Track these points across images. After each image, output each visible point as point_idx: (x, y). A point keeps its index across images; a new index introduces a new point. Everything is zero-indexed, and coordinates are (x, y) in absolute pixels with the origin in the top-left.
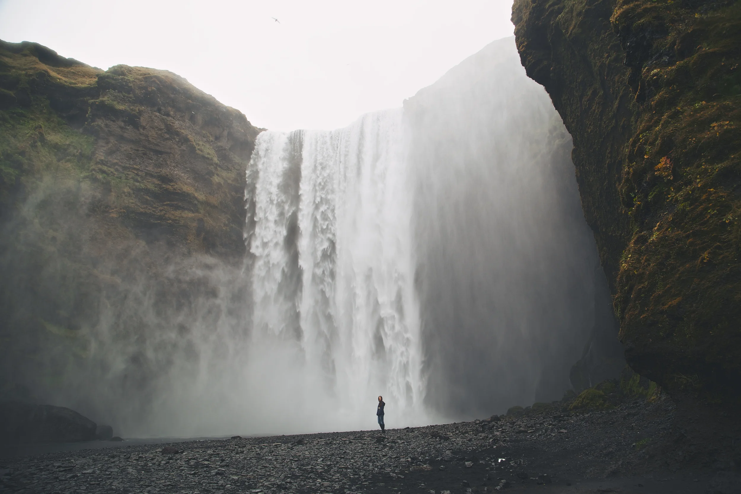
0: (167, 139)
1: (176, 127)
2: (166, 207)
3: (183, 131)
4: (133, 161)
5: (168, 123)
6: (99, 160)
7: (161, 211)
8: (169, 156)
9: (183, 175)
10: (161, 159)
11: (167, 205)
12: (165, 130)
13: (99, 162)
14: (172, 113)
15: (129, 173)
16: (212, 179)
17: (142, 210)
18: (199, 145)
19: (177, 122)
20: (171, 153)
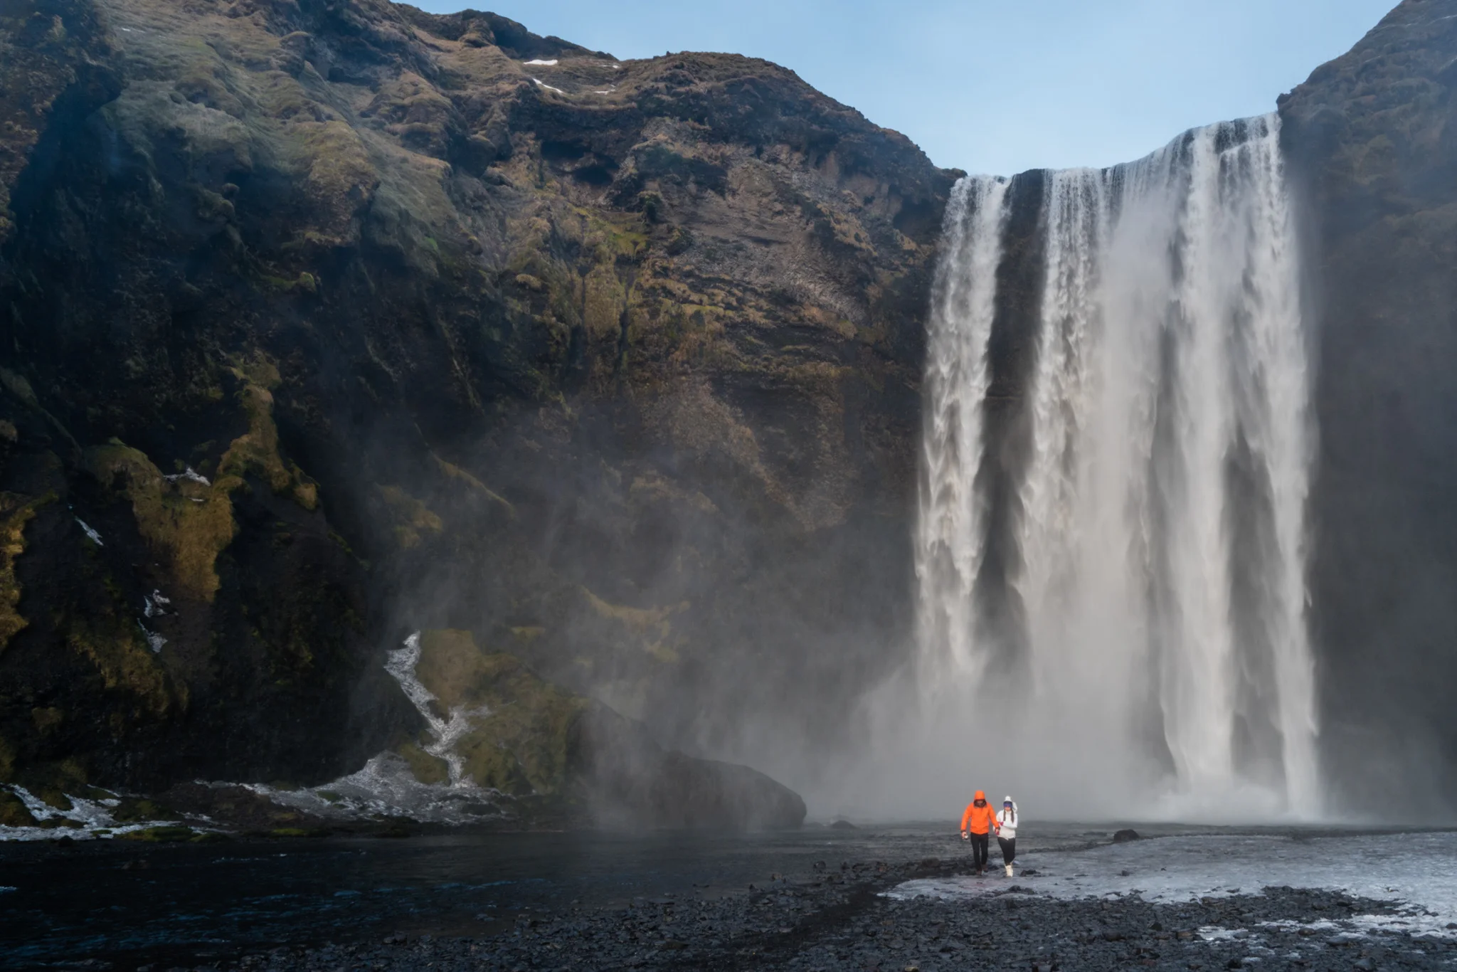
0: (779, 213)
1: (794, 187)
2: (786, 357)
3: (807, 194)
4: (719, 264)
5: (780, 180)
6: (660, 267)
7: (779, 365)
8: (785, 249)
9: (812, 286)
10: (770, 256)
11: (788, 352)
12: (774, 196)
13: (659, 273)
14: (783, 156)
15: (716, 291)
16: (866, 291)
17: (745, 366)
18: (838, 222)
19: (795, 176)
20: (787, 243)
